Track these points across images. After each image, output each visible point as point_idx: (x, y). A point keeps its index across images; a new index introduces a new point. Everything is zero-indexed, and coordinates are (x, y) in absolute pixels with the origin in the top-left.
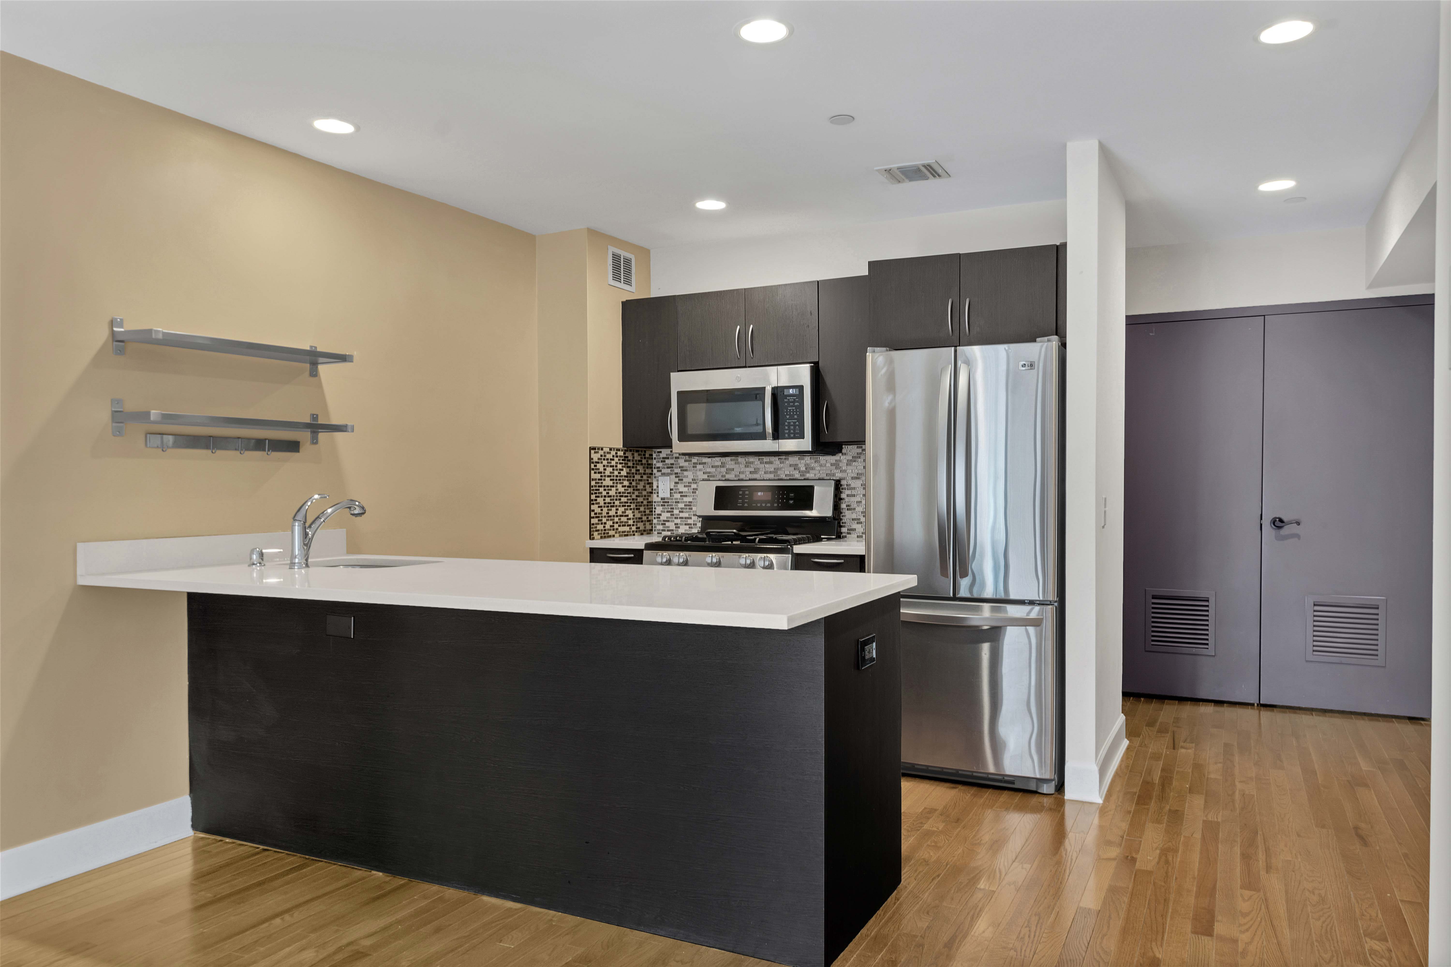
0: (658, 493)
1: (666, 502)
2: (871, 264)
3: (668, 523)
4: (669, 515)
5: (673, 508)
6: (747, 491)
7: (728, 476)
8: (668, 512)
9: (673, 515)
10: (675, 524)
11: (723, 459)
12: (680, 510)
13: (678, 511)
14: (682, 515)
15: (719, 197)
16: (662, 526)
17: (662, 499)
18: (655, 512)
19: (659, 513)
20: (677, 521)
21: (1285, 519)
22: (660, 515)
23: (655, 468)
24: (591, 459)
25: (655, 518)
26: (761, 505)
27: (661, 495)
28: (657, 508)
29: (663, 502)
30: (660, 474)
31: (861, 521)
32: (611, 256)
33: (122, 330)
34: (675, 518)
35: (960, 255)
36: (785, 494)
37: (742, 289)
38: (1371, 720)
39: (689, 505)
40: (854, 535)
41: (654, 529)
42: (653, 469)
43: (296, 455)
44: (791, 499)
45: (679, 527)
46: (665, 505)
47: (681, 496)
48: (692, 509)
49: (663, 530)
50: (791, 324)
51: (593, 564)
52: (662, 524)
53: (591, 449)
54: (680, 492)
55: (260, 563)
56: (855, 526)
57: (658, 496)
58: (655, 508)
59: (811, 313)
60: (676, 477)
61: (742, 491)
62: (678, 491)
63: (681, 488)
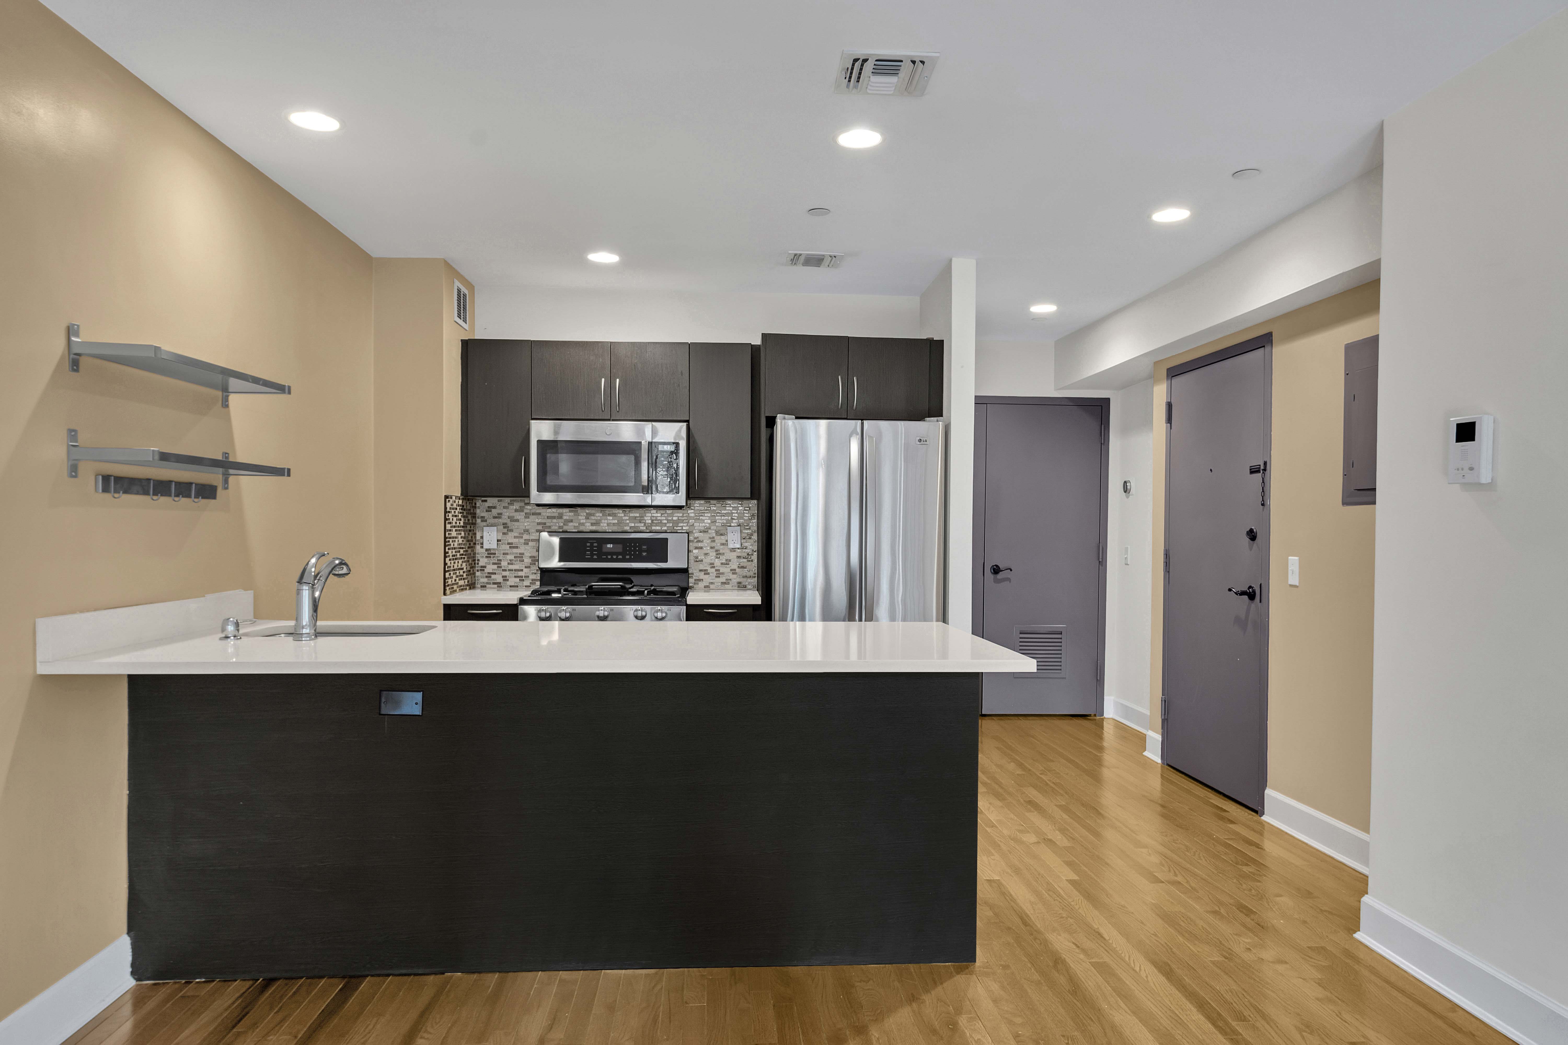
0: (482, 544)
1: (491, 554)
2: (765, 336)
3: (495, 575)
4: (495, 567)
5: (501, 560)
6: (595, 543)
7: (565, 528)
8: (494, 564)
9: (501, 567)
10: (503, 577)
11: (560, 510)
12: (509, 562)
13: (507, 563)
14: (511, 567)
15: (612, 249)
16: (486, 579)
17: (487, 550)
18: (478, 564)
19: (482, 565)
20: (504, 573)
21: (1001, 567)
22: (485, 567)
23: (478, 518)
24: (446, 508)
25: (478, 571)
26: (612, 557)
27: (486, 546)
28: (481, 560)
29: (488, 554)
30: (484, 524)
31: (708, 572)
32: (457, 290)
33: (80, 340)
34: (503, 570)
35: (848, 338)
36: (637, 547)
37: (607, 342)
38: (1060, 719)
39: (519, 557)
40: (701, 585)
41: (476, 582)
42: (477, 519)
43: (212, 502)
44: (645, 551)
45: (508, 580)
46: (490, 557)
47: (510, 547)
48: (523, 561)
49: (488, 583)
50: (661, 381)
51: (446, 622)
52: (487, 577)
53: (446, 497)
54: (509, 544)
55: (235, 636)
56: (702, 576)
57: (482, 547)
58: (478, 560)
59: (682, 373)
60: (504, 528)
61: (589, 543)
62: (507, 542)
63: (510, 538)
